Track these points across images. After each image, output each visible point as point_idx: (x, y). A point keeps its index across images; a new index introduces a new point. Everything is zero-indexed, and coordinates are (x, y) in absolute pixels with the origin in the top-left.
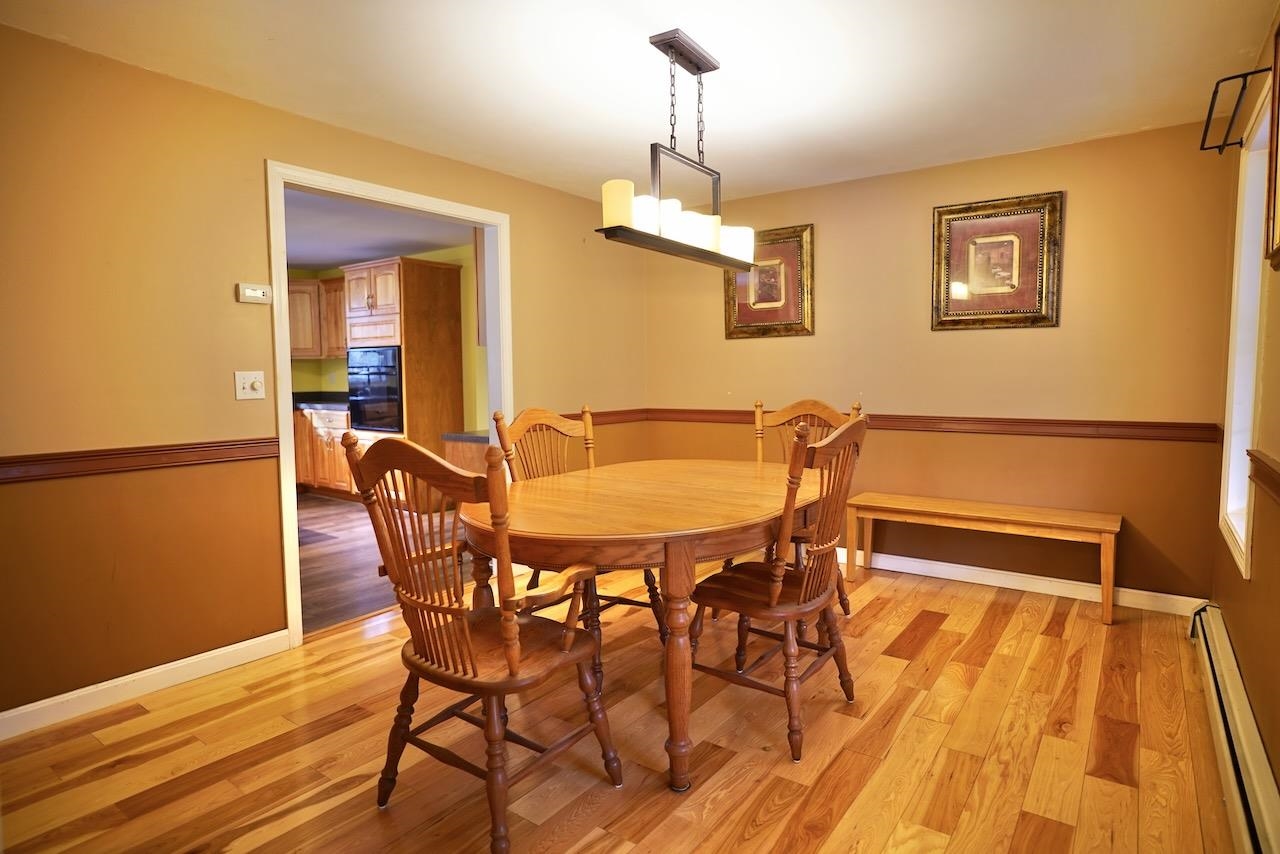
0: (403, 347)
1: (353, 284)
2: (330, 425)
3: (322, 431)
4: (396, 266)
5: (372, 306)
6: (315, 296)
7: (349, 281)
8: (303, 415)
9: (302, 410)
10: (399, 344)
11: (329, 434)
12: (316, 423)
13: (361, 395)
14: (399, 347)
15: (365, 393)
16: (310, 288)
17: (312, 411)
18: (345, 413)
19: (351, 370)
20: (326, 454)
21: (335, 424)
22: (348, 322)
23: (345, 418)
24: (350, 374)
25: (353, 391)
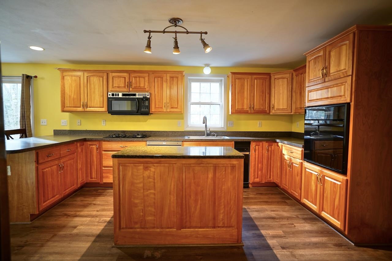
0: (352, 104)
1: (312, 63)
2: (291, 155)
3: (286, 157)
4: (351, 36)
5: (325, 75)
6: (290, 79)
7: (309, 61)
8: (278, 146)
9: (278, 143)
10: (348, 101)
11: (290, 160)
12: (284, 152)
13: (313, 135)
14: (349, 104)
15: (316, 134)
16: (287, 76)
17: (282, 144)
18: (301, 149)
19: (306, 122)
20: (288, 171)
21: (294, 155)
22: (307, 89)
23: (300, 153)
24: (306, 124)
25: (307, 132)
